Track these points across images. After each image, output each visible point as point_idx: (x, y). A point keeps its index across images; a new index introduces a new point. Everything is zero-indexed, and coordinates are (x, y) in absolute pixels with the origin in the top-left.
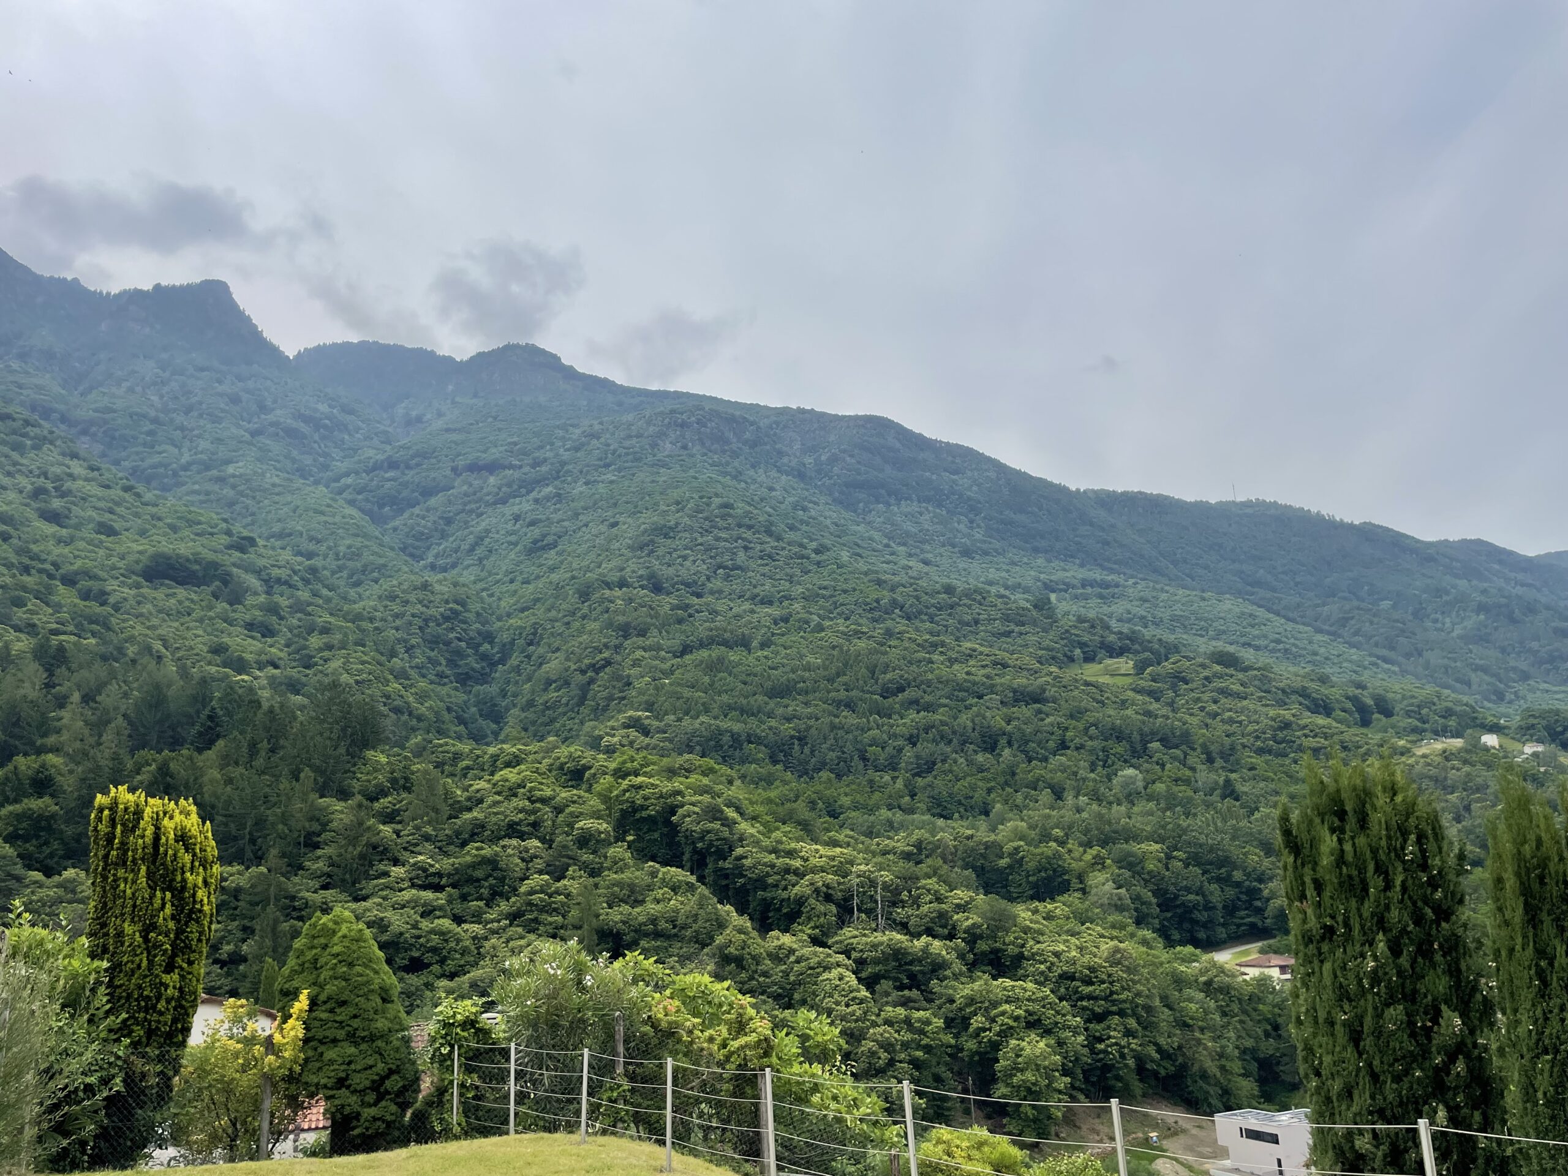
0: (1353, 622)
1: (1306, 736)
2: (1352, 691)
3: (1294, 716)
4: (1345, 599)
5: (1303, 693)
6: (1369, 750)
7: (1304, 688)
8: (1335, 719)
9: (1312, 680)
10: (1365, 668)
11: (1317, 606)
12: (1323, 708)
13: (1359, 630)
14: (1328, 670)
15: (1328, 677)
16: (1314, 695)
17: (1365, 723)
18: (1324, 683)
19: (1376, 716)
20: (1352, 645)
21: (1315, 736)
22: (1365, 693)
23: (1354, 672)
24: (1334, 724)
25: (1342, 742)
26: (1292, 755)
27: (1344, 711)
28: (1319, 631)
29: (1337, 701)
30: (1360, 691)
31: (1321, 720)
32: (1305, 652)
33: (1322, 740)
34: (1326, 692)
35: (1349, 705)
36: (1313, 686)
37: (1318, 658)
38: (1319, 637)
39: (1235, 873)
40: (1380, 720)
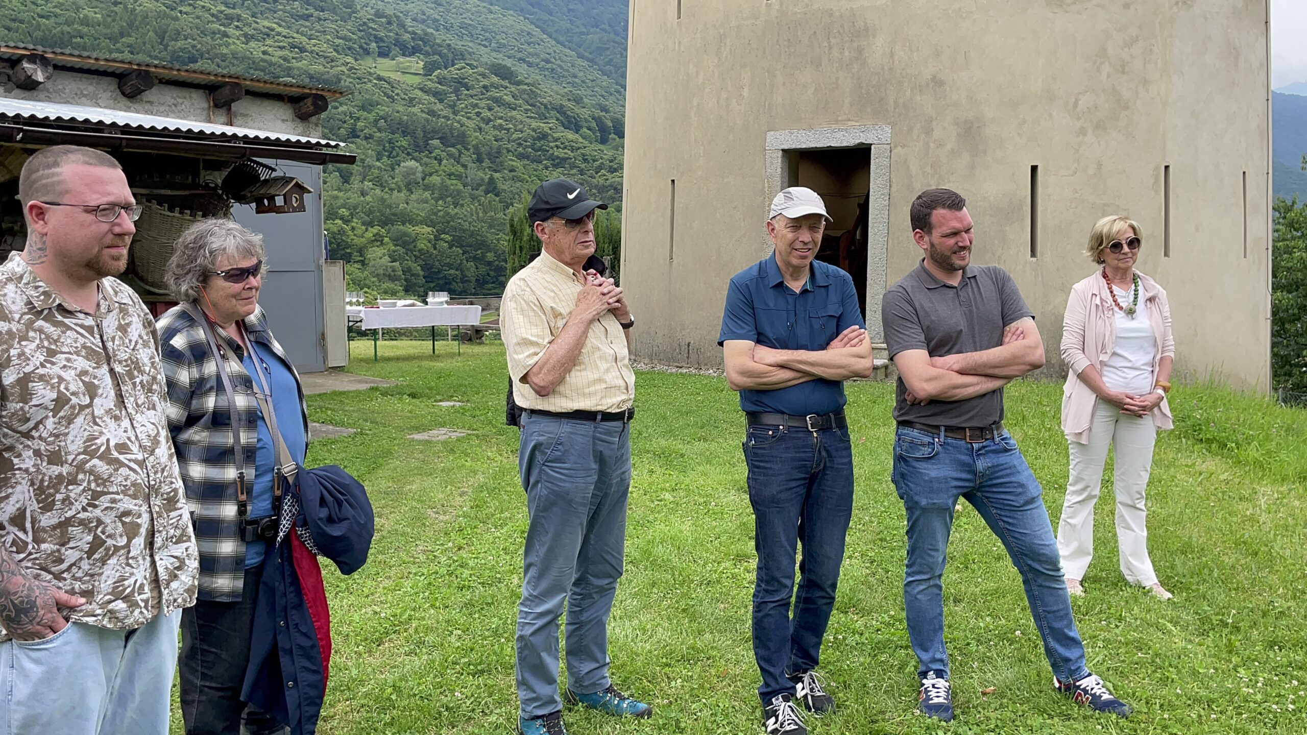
0: (608, 53)
1: (558, 147)
2: (598, 113)
3: (551, 129)
4: (605, 30)
5: (560, 110)
6: (602, 163)
7: (562, 106)
8: (581, 135)
9: (569, 100)
10: (611, 94)
11: (582, 33)
12: (573, 124)
13: (611, 60)
14: (582, 92)
15: (582, 98)
16: (568, 113)
17: (603, 141)
18: (578, 103)
19: (612, 136)
20: (604, 74)
21: (565, 148)
22: (607, 115)
23: (602, 96)
24: (581, 140)
25: (583, 155)
26: (545, 162)
27: (589, 128)
28: (581, 56)
29: (586, 121)
30: (604, 113)
31: (571, 135)
32: (566, 74)
33: (569, 152)
34: (578, 112)
35: (594, 124)
36: (570, 105)
37: (577, 80)
38: (580, 62)
39: (488, 254)
40: (614, 139)
